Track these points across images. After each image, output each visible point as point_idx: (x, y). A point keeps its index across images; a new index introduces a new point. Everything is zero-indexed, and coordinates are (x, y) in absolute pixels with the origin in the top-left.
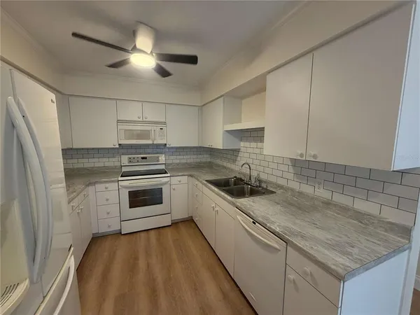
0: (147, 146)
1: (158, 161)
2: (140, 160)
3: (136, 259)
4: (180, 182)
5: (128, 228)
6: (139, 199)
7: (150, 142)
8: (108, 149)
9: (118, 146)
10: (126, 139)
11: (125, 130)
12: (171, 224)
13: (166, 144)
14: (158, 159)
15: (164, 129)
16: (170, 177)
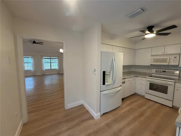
7: (166, 64)
9: (150, 65)
10: (154, 62)
11: (154, 59)
12: (171, 107)
13: (178, 65)
14: (173, 73)
15: (178, 57)
16: (175, 82)
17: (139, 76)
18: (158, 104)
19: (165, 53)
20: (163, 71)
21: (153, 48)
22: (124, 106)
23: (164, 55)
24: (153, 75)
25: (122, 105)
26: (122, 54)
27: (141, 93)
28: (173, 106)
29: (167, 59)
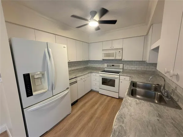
0: (112, 60)
1: (119, 67)
2: (111, 66)
3: (96, 104)
4: (125, 79)
5: (101, 92)
6: (105, 82)
7: (114, 58)
8: (99, 61)
9: (102, 60)
10: (105, 57)
11: (105, 53)
12: (118, 98)
13: (122, 59)
14: (119, 66)
15: (121, 52)
16: (120, 75)
17: (93, 72)
18: (109, 98)
19: (112, 48)
20: (112, 65)
21: (104, 42)
22: (75, 111)
23: (112, 49)
24: (105, 69)
25: (72, 111)
26: (65, 46)
27: (96, 89)
28: (119, 97)
29: (114, 53)
